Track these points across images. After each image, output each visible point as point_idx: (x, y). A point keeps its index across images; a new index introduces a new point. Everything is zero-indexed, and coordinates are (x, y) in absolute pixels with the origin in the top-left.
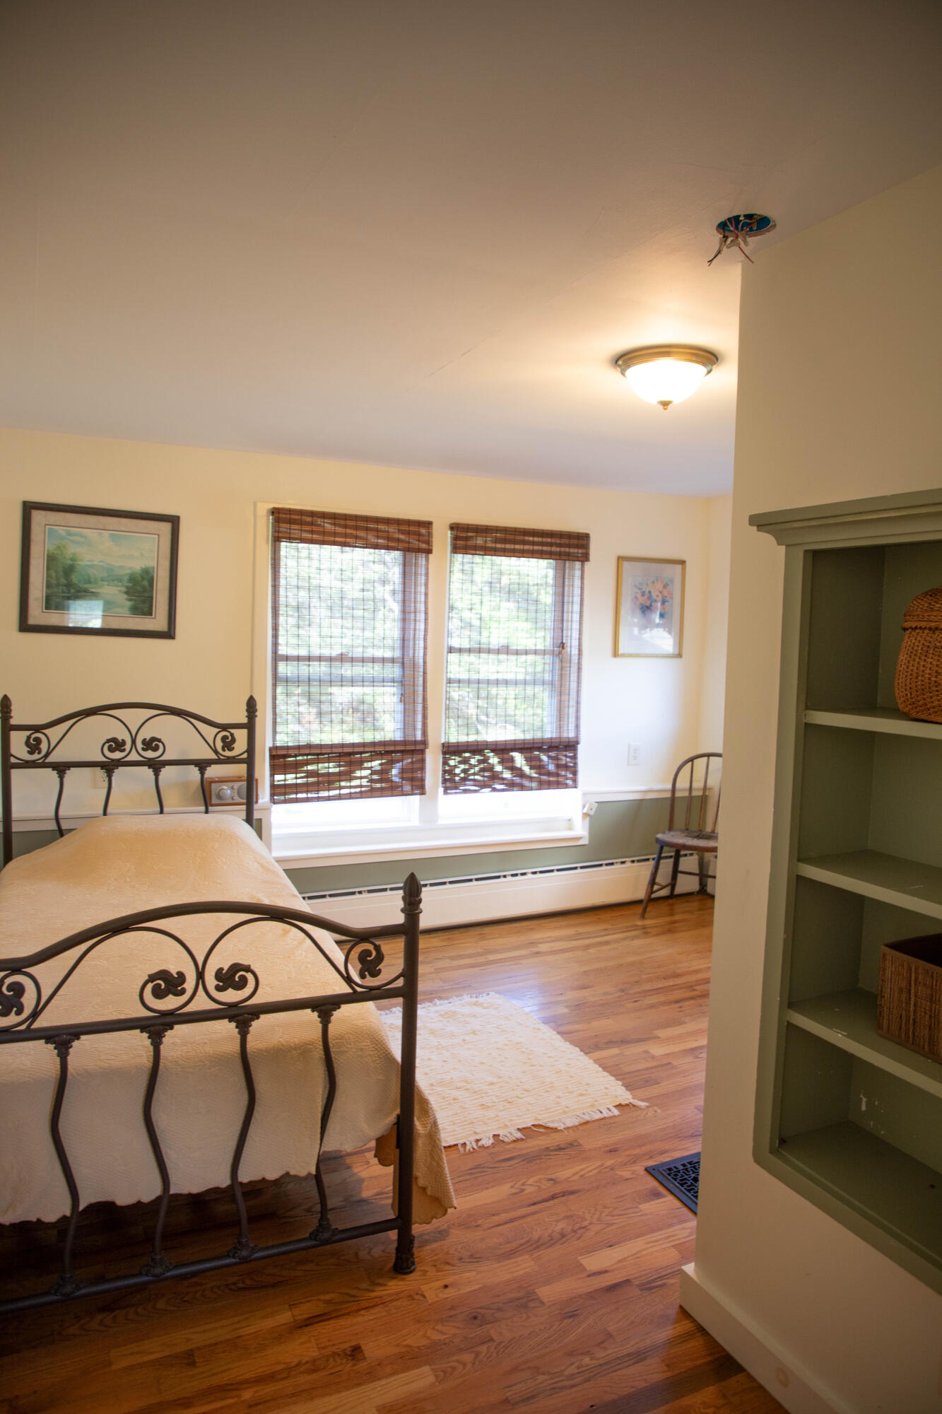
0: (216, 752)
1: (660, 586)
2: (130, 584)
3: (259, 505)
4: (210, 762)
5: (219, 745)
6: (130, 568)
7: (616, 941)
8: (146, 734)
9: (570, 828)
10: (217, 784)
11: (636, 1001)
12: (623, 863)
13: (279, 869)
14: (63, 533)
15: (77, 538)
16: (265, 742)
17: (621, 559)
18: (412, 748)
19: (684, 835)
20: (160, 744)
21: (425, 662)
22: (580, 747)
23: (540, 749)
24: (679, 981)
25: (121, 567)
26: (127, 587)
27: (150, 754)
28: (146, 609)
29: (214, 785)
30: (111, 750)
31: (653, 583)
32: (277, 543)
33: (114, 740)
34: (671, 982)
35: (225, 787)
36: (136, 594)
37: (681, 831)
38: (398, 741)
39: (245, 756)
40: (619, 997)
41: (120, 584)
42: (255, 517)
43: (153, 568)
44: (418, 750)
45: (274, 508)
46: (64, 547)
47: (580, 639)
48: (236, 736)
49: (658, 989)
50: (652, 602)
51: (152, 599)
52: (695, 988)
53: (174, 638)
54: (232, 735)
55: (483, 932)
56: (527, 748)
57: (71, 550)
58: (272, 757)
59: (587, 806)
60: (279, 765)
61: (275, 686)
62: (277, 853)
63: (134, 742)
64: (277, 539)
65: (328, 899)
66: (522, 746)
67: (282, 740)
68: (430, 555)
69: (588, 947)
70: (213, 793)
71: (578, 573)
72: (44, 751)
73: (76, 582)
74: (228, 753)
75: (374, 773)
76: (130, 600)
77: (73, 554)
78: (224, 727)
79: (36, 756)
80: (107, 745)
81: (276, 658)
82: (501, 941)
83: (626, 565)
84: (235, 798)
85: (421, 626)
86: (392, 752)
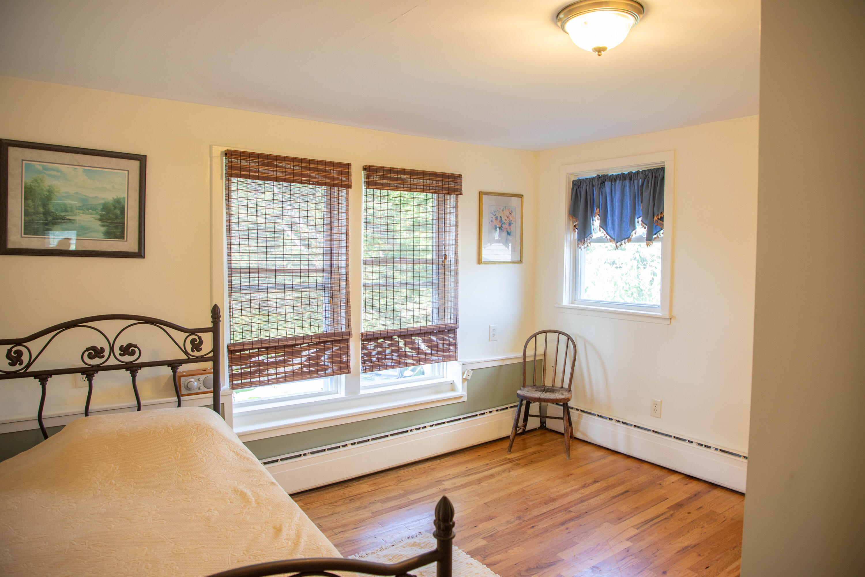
0: (186, 353)
1: (507, 213)
2: (104, 213)
3: (215, 148)
4: (181, 362)
5: (189, 347)
6: (103, 199)
7: (499, 474)
8: (123, 341)
9: (453, 389)
10: (186, 378)
11: (533, 527)
12: (491, 412)
13: (239, 442)
14: (40, 168)
15: (52, 173)
16: (226, 340)
17: (481, 193)
18: (340, 338)
19: (534, 390)
20: (136, 349)
21: (347, 272)
22: (458, 330)
23: (431, 333)
24: (557, 504)
25: (96, 198)
26: (101, 215)
27: (127, 359)
28: (118, 234)
29: (183, 379)
30: (90, 357)
31: (503, 210)
32: (230, 178)
33: (93, 348)
34: (550, 507)
35: (192, 380)
36: (109, 221)
37: (531, 386)
38: (329, 333)
39: (211, 355)
40: (520, 524)
41: (95, 212)
42: (211, 157)
43: (124, 198)
44: (345, 339)
45: (227, 150)
46: (42, 181)
47: (456, 252)
48: (203, 339)
49: (544, 513)
50: (502, 224)
51: (124, 225)
52: (570, 509)
53: (144, 258)
54: (200, 338)
55: (399, 475)
56: (422, 333)
57: (48, 182)
58: (230, 352)
59: (466, 373)
60: (236, 358)
61: (230, 294)
62: (238, 429)
63: (112, 349)
64: (230, 175)
65: (280, 463)
66: (419, 332)
67: (238, 338)
68: (350, 189)
69: (479, 481)
70: (182, 385)
71: (453, 203)
72: (25, 363)
73: (53, 211)
74: (196, 354)
75: (309, 359)
76: (103, 226)
77: (49, 186)
78: (193, 332)
79: (17, 367)
80: (87, 353)
81: (231, 272)
82: (415, 481)
83: (485, 198)
84: (201, 388)
85: (343, 244)
86: (324, 342)
